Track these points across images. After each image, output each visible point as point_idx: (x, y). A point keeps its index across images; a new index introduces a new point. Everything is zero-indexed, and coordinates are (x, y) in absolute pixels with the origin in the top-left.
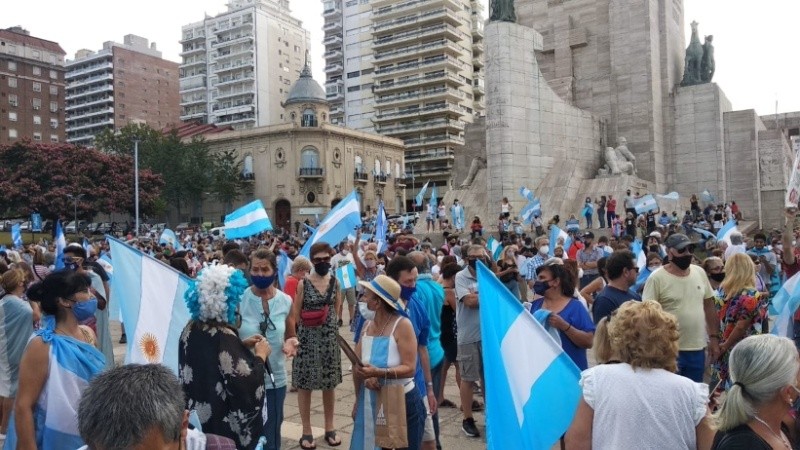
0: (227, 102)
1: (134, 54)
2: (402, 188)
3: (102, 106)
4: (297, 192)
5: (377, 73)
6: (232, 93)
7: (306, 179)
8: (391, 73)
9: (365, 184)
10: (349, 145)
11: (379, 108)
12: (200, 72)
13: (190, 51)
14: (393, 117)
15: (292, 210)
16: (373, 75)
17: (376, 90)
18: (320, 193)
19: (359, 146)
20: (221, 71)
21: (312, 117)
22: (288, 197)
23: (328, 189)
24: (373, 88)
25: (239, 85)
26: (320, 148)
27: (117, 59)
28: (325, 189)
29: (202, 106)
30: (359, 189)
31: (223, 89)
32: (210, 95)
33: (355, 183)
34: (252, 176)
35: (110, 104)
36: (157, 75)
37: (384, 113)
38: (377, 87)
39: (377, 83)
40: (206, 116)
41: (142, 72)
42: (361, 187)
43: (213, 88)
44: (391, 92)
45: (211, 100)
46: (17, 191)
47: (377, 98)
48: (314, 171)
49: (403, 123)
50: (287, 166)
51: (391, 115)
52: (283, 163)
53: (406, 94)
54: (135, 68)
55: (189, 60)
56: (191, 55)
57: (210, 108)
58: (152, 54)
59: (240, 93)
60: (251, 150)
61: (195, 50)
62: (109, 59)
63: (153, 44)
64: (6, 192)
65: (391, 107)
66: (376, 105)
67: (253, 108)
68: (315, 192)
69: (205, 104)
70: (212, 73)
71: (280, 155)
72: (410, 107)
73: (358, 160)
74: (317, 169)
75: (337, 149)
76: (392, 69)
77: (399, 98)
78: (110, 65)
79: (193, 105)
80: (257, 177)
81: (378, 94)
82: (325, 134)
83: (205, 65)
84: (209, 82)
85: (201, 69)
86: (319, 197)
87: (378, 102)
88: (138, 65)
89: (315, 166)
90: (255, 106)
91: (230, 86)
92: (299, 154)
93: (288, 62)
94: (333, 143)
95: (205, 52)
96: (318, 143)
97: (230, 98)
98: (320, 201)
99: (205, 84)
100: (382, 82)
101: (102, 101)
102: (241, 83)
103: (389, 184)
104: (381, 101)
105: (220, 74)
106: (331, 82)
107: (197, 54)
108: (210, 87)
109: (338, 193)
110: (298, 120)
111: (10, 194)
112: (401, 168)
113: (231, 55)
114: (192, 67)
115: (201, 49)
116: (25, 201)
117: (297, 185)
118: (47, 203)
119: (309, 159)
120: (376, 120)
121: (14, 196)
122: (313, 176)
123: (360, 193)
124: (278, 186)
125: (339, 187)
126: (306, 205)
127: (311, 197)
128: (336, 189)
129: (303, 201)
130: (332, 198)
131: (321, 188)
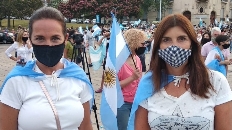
4: (195, 7)
7: (200, 1)
9: (226, 4)
15: (192, 16)
18: (206, 8)
22: (190, 10)
23: (210, 6)
33: (222, 3)
42: (224, 6)
46: (90, 5)
64: (86, 5)
68: (204, 7)
86: (205, 10)
98: (206, 12)
109: (214, 8)
111: (87, 6)
116: (93, 10)
117: (195, 4)
118: (101, 11)
121: (89, 7)
123: (223, 8)
124: (186, 5)
125: (215, 5)
126: (199, 14)
127: (201, 10)
128: (213, 6)
129: (197, 12)
130: (211, 10)
131: (207, 5)
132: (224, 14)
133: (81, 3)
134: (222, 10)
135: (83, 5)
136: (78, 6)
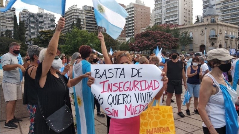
0: (169, 17)
1: (139, 5)
2: (237, 41)
3: (131, 21)
4: (208, 42)
5: (223, 4)
6: (170, 14)
7: (212, 39)
8: (228, 4)
9: (228, 40)
10: (224, 28)
11: (223, 16)
12: (160, 9)
13: (157, 3)
14: (228, 18)
16: (221, 5)
17: (222, 10)
18: (215, 42)
19: (226, 28)
20: (167, 8)
21: (214, 20)
22: (205, 44)
24: (221, 9)
25: (173, 12)
26: (216, 29)
27: (135, 7)
28: (217, 42)
29: (161, 19)
30: (226, 41)
31: (167, 13)
32: (163, 15)
33: (225, 39)
34: (192, 38)
35: (133, 20)
36: (144, 11)
37: (224, 17)
38: (223, 9)
39: (222, 8)
40: (162, 22)
41: (141, 10)
43: (164, 13)
44: (228, 10)
45: (163, 17)
47: (222, 13)
48: (214, 36)
49: (232, 20)
50: (205, 35)
51: (227, 17)
52: (204, 34)
53: (234, 11)
54: (139, 9)
55: (156, 6)
56: (157, 4)
57: (163, 19)
58: (143, 5)
59: (173, 14)
60: (192, 31)
61: (158, 3)
62: (133, 7)
63: (143, 2)
65: (228, 15)
66: (222, 15)
67: (177, 18)
68: (214, 42)
69: (161, 18)
70: (164, 9)
71: (202, 32)
72: (235, 15)
73: (226, 32)
74: (215, 36)
75: (221, 29)
76: (228, 3)
77: (231, 12)
78: (133, 9)
79: (158, 19)
80: (194, 39)
81: (223, 11)
82: (218, 25)
83: (162, 7)
84: (163, 12)
85: (160, 8)
86: (215, 44)
87: (223, 14)
88: (140, 8)
89: (214, 35)
90: (178, 18)
91: (170, 12)
92: (209, 31)
93: (187, 3)
94: (220, 27)
95: (162, 3)
96: (215, 27)
97: (169, 16)
98: (216, 45)
99: (162, 12)
100: (224, 7)
101: (131, 19)
102: (173, 11)
103: (234, 39)
104: (224, 13)
105: (166, 9)
106: (205, 9)
107: (159, 4)
108: (163, 13)
109: (220, 43)
110: (209, 21)
112: (237, 34)
113: (170, 3)
114: (158, 8)
115: (160, 2)
117: (208, 41)
119: (212, 33)
120: (222, 19)
122: (214, 38)
123: (226, 43)
124: (201, 41)
125: (221, 41)
126: (211, 46)
127: (213, 44)
128: (220, 41)
129: (210, 45)
130: (219, 44)
131: (216, 41)
132: (226, 46)
133: (145, 42)
134: (225, 44)
135: (146, 43)
136: (143, 44)
